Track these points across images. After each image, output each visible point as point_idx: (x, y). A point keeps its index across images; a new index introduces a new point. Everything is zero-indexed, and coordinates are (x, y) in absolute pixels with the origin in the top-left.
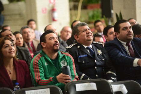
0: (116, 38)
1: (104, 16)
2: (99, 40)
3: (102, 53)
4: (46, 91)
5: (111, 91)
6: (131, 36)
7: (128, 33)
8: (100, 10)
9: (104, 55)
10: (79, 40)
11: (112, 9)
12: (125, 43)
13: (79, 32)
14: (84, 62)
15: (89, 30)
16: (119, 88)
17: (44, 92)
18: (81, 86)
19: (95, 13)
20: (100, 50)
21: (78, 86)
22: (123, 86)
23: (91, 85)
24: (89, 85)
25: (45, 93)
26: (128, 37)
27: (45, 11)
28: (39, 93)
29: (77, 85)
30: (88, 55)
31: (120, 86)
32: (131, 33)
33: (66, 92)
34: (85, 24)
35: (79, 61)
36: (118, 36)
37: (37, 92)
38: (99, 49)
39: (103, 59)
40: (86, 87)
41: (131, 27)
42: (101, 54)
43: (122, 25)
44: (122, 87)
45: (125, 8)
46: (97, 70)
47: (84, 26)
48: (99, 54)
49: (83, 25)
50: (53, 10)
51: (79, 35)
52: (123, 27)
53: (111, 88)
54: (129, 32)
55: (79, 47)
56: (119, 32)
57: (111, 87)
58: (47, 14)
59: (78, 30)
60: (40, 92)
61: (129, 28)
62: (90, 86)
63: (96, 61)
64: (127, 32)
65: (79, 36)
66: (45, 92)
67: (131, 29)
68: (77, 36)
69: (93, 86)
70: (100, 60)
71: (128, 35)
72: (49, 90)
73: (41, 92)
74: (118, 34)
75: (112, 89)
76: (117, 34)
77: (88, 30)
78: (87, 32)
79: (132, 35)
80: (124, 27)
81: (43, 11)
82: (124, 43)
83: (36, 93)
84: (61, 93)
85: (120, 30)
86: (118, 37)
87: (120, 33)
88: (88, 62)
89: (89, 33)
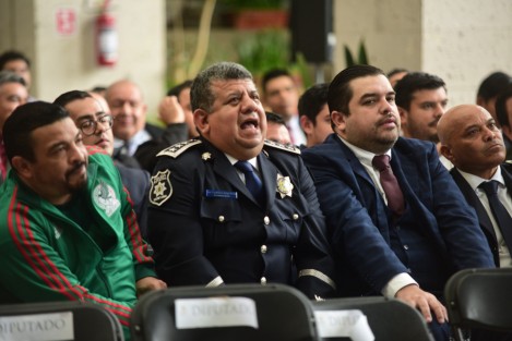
0: (334, 136)
1: (300, 57)
2: (276, 132)
3: (294, 190)
4: (60, 324)
5: (313, 333)
6: (392, 128)
7: (379, 116)
8: (285, 36)
9: (302, 196)
10: (208, 133)
11: (331, 30)
12: (371, 156)
13: (213, 100)
14: (222, 218)
15: (252, 96)
16: (344, 324)
17: (49, 325)
18: (197, 310)
19: (267, 43)
20: (287, 178)
21: (184, 308)
22: (358, 317)
23: (234, 308)
24: (226, 306)
25: (55, 329)
26: (379, 129)
27: (66, 26)
28: (31, 329)
29: (180, 304)
30: (240, 193)
31: (348, 318)
32: (392, 118)
33: (137, 328)
34: (241, 73)
35: (203, 214)
36: (342, 126)
37: (21, 327)
38: (285, 174)
39: (296, 216)
40: (216, 313)
41: (391, 93)
42: (290, 194)
43: (360, 85)
44: (355, 322)
45: (379, 28)
46: (267, 260)
47: (233, 81)
48: (282, 196)
49: (233, 75)
50: (101, 23)
51: (213, 112)
52: (363, 94)
53: (311, 320)
54: (386, 112)
55: (206, 156)
56: (347, 113)
57: (313, 316)
58: (76, 36)
59: (209, 93)
60: (34, 327)
61: (384, 98)
62: (230, 309)
63: (267, 219)
64: (379, 112)
65: (212, 118)
66: (54, 325)
67: (393, 103)
68: (202, 114)
69: (244, 312)
70: (285, 217)
71: (380, 123)
72: (68, 318)
73: (39, 325)
74: (344, 118)
75: (314, 324)
76: (341, 120)
77: (247, 97)
78: (244, 108)
79: (393, 124)
80: (367, 91)
81: (60, 23)
82: (367, 157)
83: (19, 329)
84: (118, 332)
85: (353, 105)
86: (344, 131)
87: (352, 117)
88: (237, 222)
89: (249, 110)
